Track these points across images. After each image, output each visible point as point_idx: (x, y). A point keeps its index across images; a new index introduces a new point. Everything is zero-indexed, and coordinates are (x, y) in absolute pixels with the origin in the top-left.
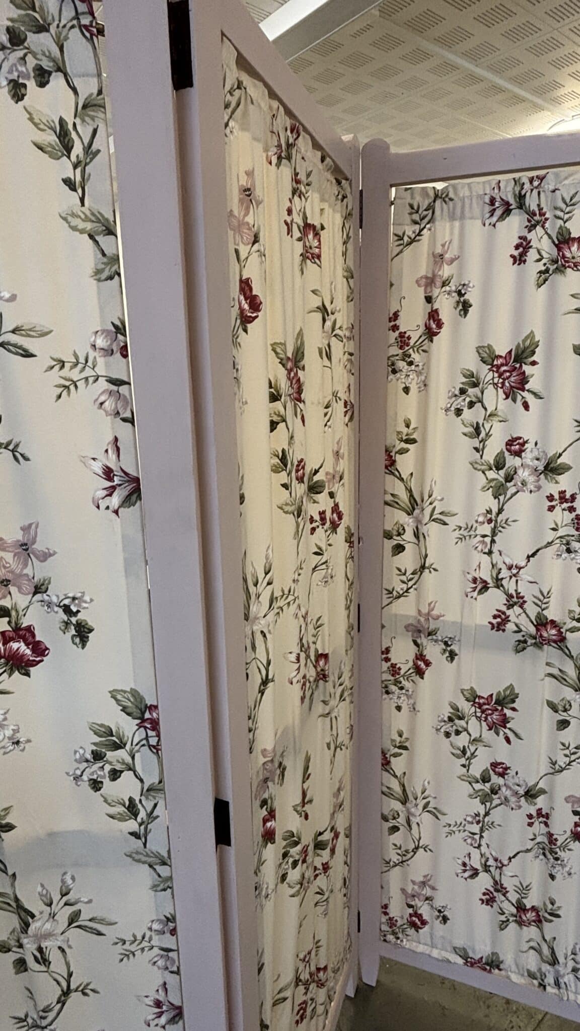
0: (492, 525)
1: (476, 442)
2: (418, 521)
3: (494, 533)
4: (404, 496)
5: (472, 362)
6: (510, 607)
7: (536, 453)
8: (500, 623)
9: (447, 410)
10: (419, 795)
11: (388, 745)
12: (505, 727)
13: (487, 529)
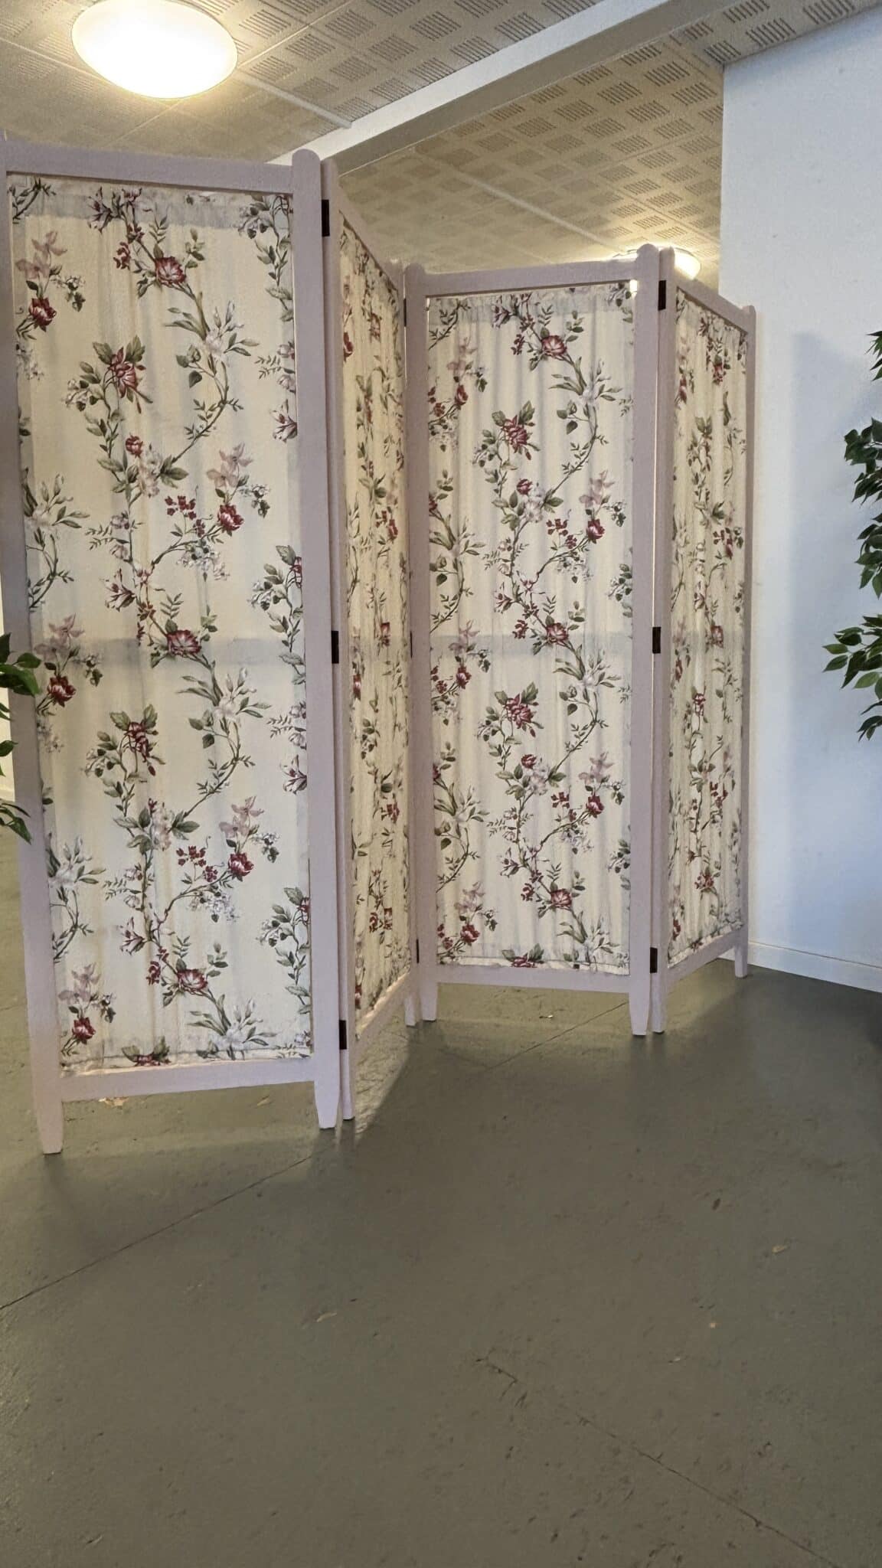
0: (511, 552)
1: (495, 486)
2: (456, 554)
3: (513, 558)
4: (444, 533)
5: (489, 425)
6: (527, 616)
7: (537, 493)
8: (521, 631)
9: (474, 463)
10: (466, 800)
11: (437, 758)
12: (530, 722)
13: (507, 555)
